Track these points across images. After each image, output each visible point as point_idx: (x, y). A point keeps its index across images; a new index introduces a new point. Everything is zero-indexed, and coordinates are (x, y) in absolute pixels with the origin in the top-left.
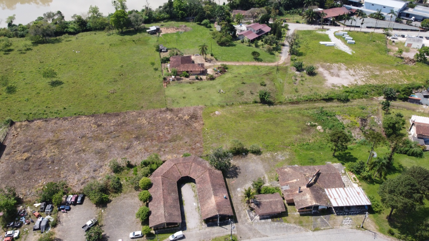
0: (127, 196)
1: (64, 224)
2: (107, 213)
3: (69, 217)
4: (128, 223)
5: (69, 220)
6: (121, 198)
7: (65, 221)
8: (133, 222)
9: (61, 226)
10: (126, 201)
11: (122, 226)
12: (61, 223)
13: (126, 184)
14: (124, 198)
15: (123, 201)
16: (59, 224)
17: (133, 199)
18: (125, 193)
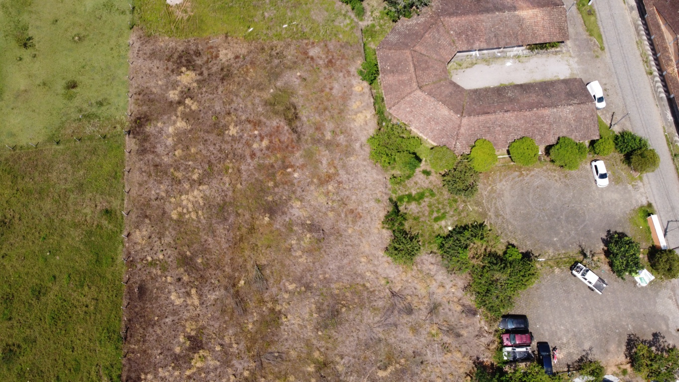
0: (492, 210)
1: (587, 346)
2: (546, 249)
3: (565, 341)
4: (569, 195)
5: (575, 336)
6: (500, 221)
7: (579, 344)
8: (567, 185)
9: (594, 351)
10: (508, 210)
11: (578, 208)
12: (584, 353)
13: (455, 218)
14: (497, 215)
15: (508, 217)
16: (589, 357)
17: (500, 195)
18: (484, 215)
